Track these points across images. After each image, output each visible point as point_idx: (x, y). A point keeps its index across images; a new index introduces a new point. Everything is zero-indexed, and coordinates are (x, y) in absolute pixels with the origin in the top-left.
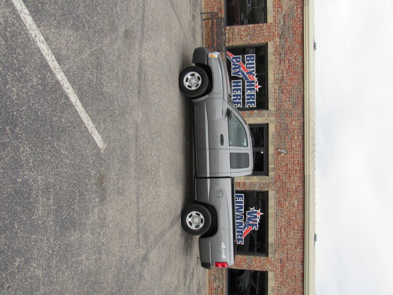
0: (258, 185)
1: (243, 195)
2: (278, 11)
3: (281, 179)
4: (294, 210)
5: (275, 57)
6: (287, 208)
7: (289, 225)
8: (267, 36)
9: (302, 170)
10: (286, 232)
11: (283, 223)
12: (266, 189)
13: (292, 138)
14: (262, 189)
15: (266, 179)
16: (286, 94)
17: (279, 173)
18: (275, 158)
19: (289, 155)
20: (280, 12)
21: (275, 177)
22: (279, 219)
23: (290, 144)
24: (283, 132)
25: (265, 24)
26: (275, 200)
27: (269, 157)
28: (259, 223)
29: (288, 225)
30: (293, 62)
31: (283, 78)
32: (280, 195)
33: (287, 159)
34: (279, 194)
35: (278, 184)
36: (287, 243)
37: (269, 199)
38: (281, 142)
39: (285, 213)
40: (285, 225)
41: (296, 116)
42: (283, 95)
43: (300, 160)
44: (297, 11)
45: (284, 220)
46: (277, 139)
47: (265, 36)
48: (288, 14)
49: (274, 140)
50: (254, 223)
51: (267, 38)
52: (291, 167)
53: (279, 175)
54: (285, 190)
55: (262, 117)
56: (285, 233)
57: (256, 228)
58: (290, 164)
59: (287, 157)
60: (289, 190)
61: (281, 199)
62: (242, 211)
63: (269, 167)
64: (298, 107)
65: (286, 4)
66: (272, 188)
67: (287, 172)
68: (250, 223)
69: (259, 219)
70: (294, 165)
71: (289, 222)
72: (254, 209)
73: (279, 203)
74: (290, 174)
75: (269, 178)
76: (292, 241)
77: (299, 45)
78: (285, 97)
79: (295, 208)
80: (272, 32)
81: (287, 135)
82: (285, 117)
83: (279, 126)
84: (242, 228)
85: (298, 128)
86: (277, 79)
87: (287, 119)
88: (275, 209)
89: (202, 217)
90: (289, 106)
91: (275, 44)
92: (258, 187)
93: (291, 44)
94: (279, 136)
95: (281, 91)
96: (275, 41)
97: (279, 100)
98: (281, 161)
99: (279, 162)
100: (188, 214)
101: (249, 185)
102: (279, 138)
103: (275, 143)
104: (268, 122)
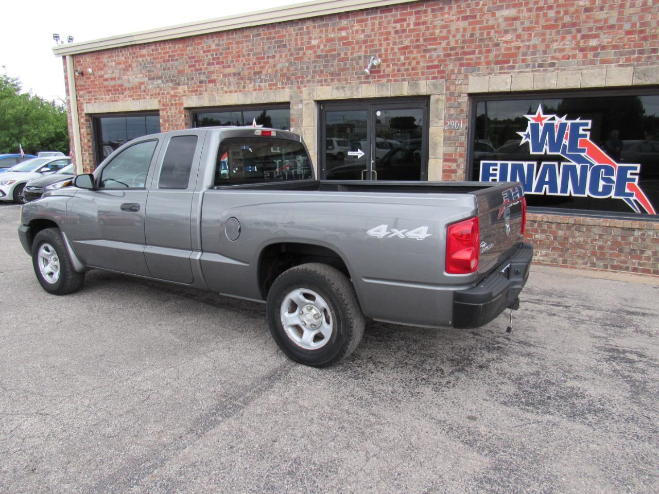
0: (454, 123)
1: (482, 162)
2: (145, 91)
3: (439, 61)
4: (527, 14)
5: (204, 93)
6: (518, 37)
7: (574, 25)
8: (176, 109)
9: (416, 10)
10: (599, 32)
11: (569, 43)
12: (465, 99)
13: (346, 42)
14: (462, 111)
15: (437, 101)
16: (262, 65)
17: (423, 67)
18: (388, 81)
19: (381, 45)
20: (145, 87)
21: (434, 78)
22: (553, 58)
23: (356, 47)
24: (332, 66)
25: (161, 113)
26: (496, 74)
27: (385, 96)
28: (567, 119)
29: (574, 30)
30: (212, 55)
31: (237, 73)
32: (483, 59)
33: (389, 51)
34: (479, 64)
35: (451, 67)
36: (638, 25)
37: (491, 90)
38: (353, 69)
39: (535, 41)
40: (574, 37)
41: (302, 39)
42: (264, 72)
43: (394, 16)
44: (142, 56)
45: (555, 44)
46: (346, 80)
47: (175, 113)
48: (148, 71)
49: (348, 85)
50: (568, 131)
51: (178, 109)
52: (409, 39)
53: (429, 67)
54: (468, 47)
55: (301, 115)
56: (602, 36)
57: (587, 124)
58: (401, 43)
59: (386, 50)
60: (468, 36)
61: (492, 56)
62: (530, 168)
63: (407, 95)
64: (285, 36)
65: (136, 77)
66: (461, 84)
67: (423, 48)
68: (567, 144)
69: (556, 118)
70: (404, 31)
71: (564, 26)
72: (526, 133)
73: (505, 62)
74: (425, 40)
75: (435, 92)
76: (632, 11)
77: (187, 46)
78: (267, 66)
79: (521, 15)
80: (171, 101)
81: (339, 54)
82: (303, 62)
83: (320, 76)
84: (584, 170)
85: (324, 31)
86: (238, 87)
87: (306, 59)
88: (521, 72)
89: (296, 295)
90: (283, 56)
91: (187, 93)
92: (456, 121)
93: (187, 63)
94: (339, 75)
95: (257, 76)
96: (182, 93)
97: (272, 80)
98: (394, 65)
99: (396, 69)
100: (289, 336)
101: (452, 145)
102: (345, 75)
103: (355, 82)
104: (313, 102)
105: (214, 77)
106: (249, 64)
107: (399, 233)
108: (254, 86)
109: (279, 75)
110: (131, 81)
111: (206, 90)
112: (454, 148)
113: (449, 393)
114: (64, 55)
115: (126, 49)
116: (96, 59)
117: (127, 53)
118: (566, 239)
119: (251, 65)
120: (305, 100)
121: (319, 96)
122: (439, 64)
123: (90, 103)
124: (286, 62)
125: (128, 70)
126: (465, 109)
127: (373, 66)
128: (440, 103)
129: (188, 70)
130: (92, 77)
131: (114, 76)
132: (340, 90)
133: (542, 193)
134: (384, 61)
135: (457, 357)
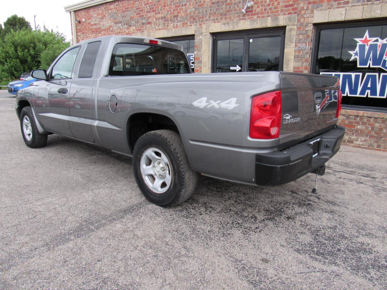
0: (301, 46)
1: (321, 73)
2: (112, 31)
3: (293, 1)
5: (145, 31)
12: (311, 28)
14: (308, 36)
15: (291, 30)
16: (179, 11)
17: (282, 6)
18: (258, 17)
20: (112, 28)
21: (289, 14)
24: (222, 9)
26: (334, 8)
27: (255, 28)
30: (150, 6)
31: (163, 17)
34: (322, 1)
35: (301, 5)
37: (330, 20)
38: (235, 10)
42: (180, 16)
44: (111, 9)
46: (230, 18)
48: (114, 19)
49: (231, 21)
53: (286, 6)
55: (201, 43)
62: (357, 77)
63: (270, 26)
65: (107, 23)
66: (308, 17)
68: (386, 59)
69: (380, 40)
72: (355, 52)
75: (289, 24)
77: (135, 2)
78: (181, 12)
81: (226, 1)
82: (203, 7)
83: (213, 17)
86: (164, 26)
87: (205, 5)
88: (353, 6)
89: (150, 152)
90: (192, 4)
91: (135, 31)
92: (304, 44)
93: (135, 12)
94: (226, 15)
95: (176, 18)
96: (133, 31)
97: (184, 21)
98: (262, 6)
99: (264, 8)
100: (145, 182)
101: (300, 61)
102: (230, 15)
103: (235, 20)
104: (209, 34)
105: (150, 20)
106: (171, 11)
107: (215, 104)
108: (174, 25)
109: (188, 17)
110: (105, 25)
111: (146, 29)
112: (301, 63)
113: (254, 236)
114: (70, 11)
115: (103, 5)
116: (87, 13)
117: (103, 8)
118: (381, 129)
119: (172, 11)
120: (204, 33)
121: (213, 30)
122: (294, 3)
123: (83, 39)
124: (193, 8)
125: (103, 19)
126: (310, 35)
127: (248, 8)
128: (293, 31)
129: (136, 17)
130: (85, 24)
131: (96, 22)
132: (226, 25)
133: (365, 96)
134: (255, 3)
135: (272, 208)
